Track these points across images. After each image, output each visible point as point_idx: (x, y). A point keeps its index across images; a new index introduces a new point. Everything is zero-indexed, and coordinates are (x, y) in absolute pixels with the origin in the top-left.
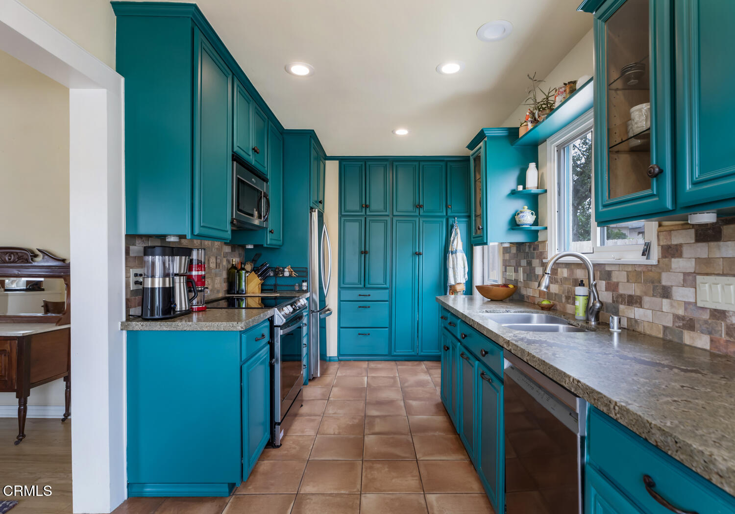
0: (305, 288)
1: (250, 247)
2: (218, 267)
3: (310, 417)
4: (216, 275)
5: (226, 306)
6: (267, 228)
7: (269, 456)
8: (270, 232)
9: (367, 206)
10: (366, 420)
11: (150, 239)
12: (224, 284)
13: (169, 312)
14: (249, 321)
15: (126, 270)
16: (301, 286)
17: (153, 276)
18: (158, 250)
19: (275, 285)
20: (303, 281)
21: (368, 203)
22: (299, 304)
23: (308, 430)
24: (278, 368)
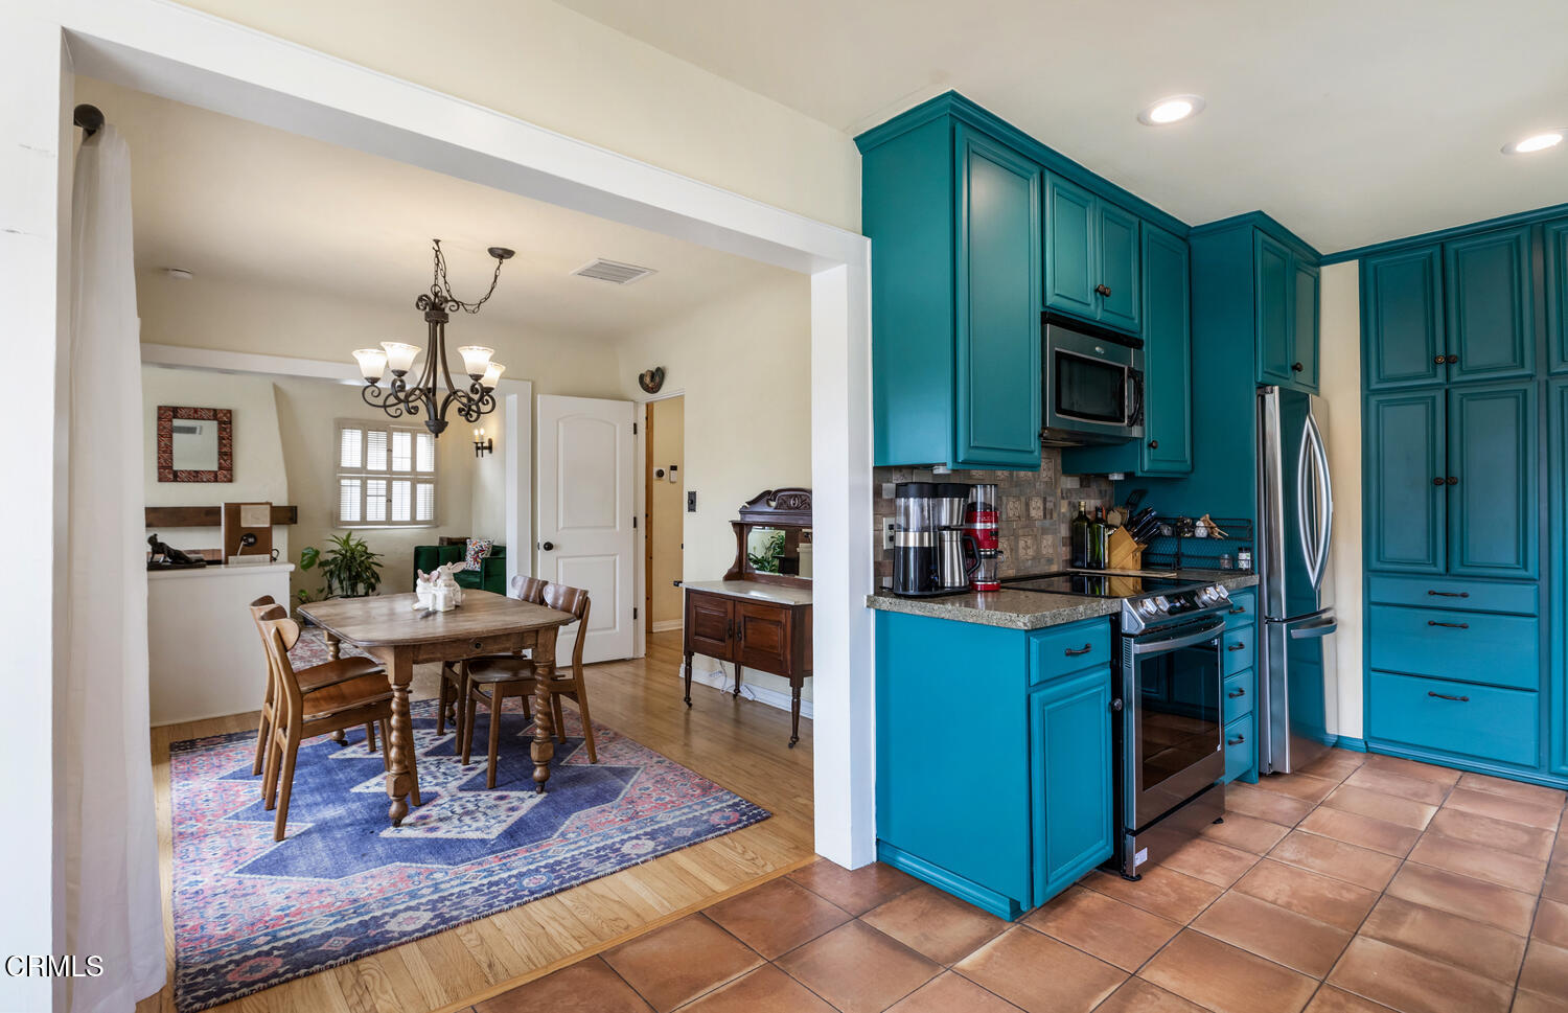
0: (1244, 565)
1: (1116, 477)
2: (1048, 516)
3: (1231, 850)
4: (1044, 531)
5: (1068, 591)
6: (1142, 439)
7: (1107, 888)
8: (1150, 445)
9: (1449, 360)
10: (1379, 903)
11: (915, 471)
12: (1064, 548)
13: (930, 586)
14: (1044, 616)
15: (875, 519)
16: (1235, 560)
17: (906, 530)
18: (913, 489)
19: (1178, 556)
20: (1241, 550)
21: (1454, 351)
22: (1205, 597)
23: (1213, 872)
24: (1132, 718)
